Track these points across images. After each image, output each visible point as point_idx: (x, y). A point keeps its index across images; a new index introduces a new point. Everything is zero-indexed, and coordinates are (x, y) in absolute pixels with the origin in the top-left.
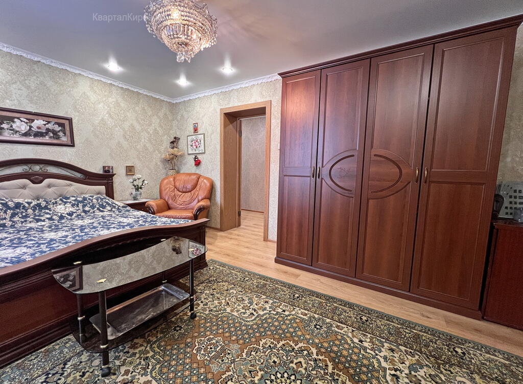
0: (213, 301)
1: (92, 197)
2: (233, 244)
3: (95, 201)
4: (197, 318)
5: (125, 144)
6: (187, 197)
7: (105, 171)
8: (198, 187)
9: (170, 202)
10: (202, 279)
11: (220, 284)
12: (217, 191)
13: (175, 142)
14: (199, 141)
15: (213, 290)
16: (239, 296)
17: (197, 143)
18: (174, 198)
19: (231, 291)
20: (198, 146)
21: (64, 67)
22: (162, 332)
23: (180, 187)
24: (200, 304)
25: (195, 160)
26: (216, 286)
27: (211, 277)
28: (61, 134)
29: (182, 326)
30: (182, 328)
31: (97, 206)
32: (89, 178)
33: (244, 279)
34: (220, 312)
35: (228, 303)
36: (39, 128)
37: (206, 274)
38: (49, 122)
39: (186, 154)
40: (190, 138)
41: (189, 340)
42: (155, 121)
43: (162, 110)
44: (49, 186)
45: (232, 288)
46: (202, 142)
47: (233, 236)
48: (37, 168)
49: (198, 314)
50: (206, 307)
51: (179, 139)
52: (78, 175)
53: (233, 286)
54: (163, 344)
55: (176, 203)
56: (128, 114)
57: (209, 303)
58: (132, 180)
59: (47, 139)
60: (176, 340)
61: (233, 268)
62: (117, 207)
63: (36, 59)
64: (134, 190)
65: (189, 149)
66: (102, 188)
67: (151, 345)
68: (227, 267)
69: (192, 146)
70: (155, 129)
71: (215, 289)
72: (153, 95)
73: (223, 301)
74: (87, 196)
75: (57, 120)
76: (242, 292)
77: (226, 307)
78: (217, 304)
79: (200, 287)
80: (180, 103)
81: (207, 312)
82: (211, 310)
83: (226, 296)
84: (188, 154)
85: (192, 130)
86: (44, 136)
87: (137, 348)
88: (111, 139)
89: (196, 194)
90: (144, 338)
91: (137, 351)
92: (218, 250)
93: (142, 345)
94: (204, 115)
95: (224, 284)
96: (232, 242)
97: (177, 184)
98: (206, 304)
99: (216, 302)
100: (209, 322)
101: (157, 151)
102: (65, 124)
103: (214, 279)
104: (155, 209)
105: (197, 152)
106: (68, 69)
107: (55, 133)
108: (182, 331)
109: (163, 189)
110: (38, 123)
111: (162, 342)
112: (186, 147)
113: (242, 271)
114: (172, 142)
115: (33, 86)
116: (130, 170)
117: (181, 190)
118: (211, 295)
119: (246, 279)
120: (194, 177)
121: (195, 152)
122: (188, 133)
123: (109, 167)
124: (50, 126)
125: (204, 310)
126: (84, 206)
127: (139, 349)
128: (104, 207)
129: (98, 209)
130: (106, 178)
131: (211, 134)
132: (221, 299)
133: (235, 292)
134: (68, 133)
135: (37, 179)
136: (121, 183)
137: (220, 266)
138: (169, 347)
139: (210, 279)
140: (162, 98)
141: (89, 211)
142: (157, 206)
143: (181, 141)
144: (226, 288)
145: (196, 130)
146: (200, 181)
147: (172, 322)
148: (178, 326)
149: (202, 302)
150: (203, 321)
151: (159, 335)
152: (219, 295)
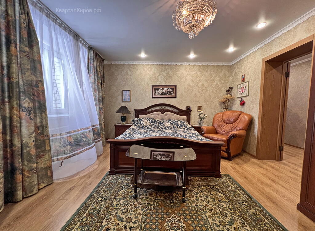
0: (204, 201)
1: (179, 121)
2: (260, 172)
3: (179, 123)
4: (185, 204)
5: (199, 95)
6: (229, 127)
7: (187, 109)
8: (238, 120)
9: (218, 129)
10: (210, 183)
11: (219, 193)
12: (256, 125)
13: (229, 90)
14: (245, 87)
15: (211, 194)
16: (225, 211)
17: (243, 89)
18: (220, 127)
19: (222, 204)
20: (244, 91)
21: (175, 64)
22: (164, 197)
23: (225, 120)
24: (195, 197)
25: (241, 102)
26: (214, 193)
27: (217, 185)
28: (172, 93)
29: (174, 202)
30: (173, 202)
31: (179, 126)
32: (180, 112)
33: (243, 202)
34: (201, 211)
35: (212, 209)
36: (165, 91)
37: (216, 182)
38: (169, 88)
39: (236, 97)
40: (239, 86)
41: (170, 211)
42: (217, 79)
43: (222, 72)
44: (166, 115)
45: (225, 202)
46: (247, 88)
47: (265, 166)
48: (163, 107)
49: (188, 202)
50: (196, 201)
51: (233, 88)
52: (176, 111)
53: (227, 201)
54: (159, 203)
55: (221, 130)
56: (201, 78)
57: (200, 200)
58: (199, 114)
59: (167, 96)
60: (165, 206)
61: (241, 189)
62: (188, 127)
63: (167, 64)
64: (200, 119)
65: (238, 94)
66: (185, 117)
67: (155, 200)
68: (236, 185)
69: (240, 91)
70: (217, 84)
71: (212, 195)
72: (217, 64)
73: (210, 206)
74: (177, 120)
75: (171, 87)
76: (231, 210)
77: (208, 211)
78: (204, 205)
79: (204, 188)
80: (235, 64)
81: (193, 205)
82: (197, 206)
83: (216, 204)
84: (237, 98)
85: (241, 80)
86: (166, 94)
87: (151, 196)
88: (191, 93)
89: (236, 125)
90: (157, 194)
91: (149, 197)
92: (240, 170)
93: (153, 197)
94: (250, 68)
95: (222, 195)
96: (261, 170)
97: (224, 117)
98: (198, 200)
99: (205, 203)
100: (189, 211)
101: (217, 98)
102: (174, 88)
103: (218, 188)
104: (205, 131)
105: (243, 95)
106: (177, 64)
107: (170, 92)
108: (172, 204)
109: (215, 120)
110: (166, 89)
111: (160, 201)
112: (236, 93)
113: (247, 195)
114: (227, 91)
115: (165, 75)
116: (200, 108)
117: (226, 122)
118: (206, 197)
119: (244, 203)
120: (237, 114)
121: (242, 96)
122: (238, 83)
123: (189, 107)
124: (169, 90)
125: (194, 202)
126: (175, 125)
127: (151, 198)
128: (182, 126)
129: (179, 127)
130: (187, 113)
131: (254, 81)
132: (210, 203)
133: (225, 206)
134: (174, 92)
135: (163, 111)
136: (195, 116)
137: (231, 182)
138: (160, 207)
139: (215, 187)
140: (223, 65)
141: (175, 127)
142: (207, 129)
143: (233, 89)
144: (220, 199)
145: (243, 80)
146: (241, 116)
147: (172, 196)
148: (173, 200)
149: (196, 197)
150: (186, 208)
151: (162, 198)
152: (210, 200)
